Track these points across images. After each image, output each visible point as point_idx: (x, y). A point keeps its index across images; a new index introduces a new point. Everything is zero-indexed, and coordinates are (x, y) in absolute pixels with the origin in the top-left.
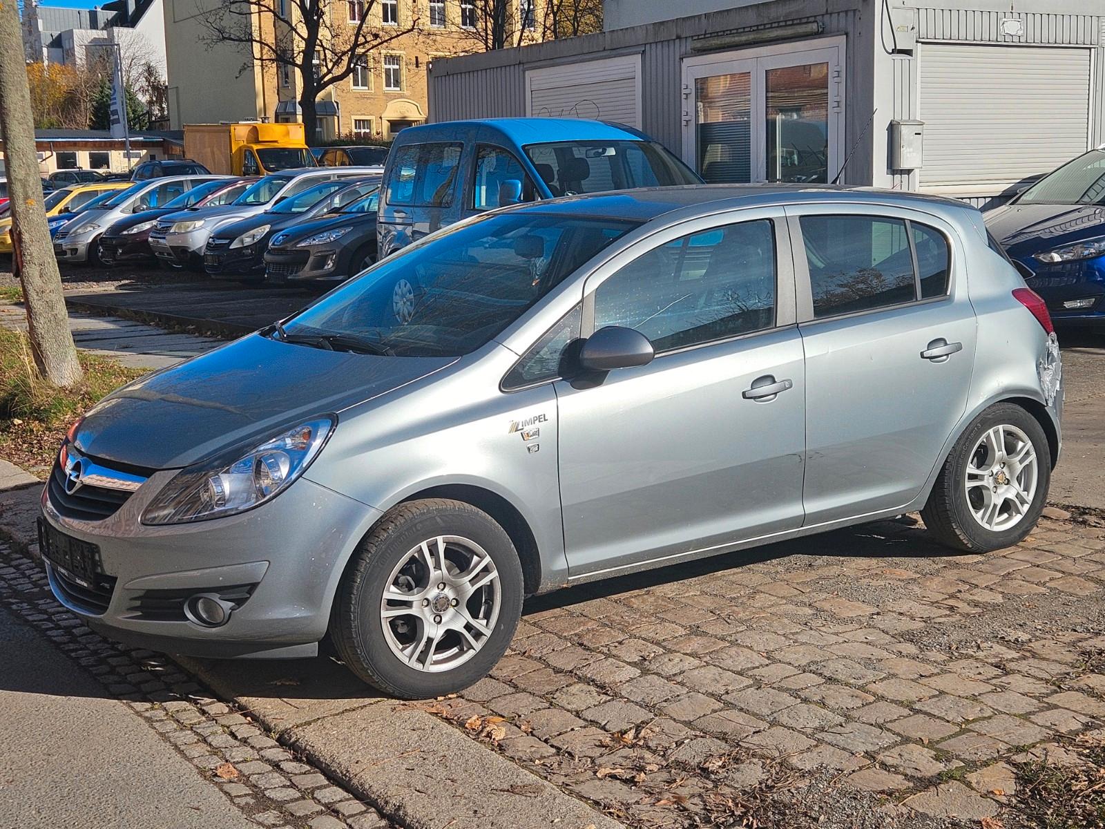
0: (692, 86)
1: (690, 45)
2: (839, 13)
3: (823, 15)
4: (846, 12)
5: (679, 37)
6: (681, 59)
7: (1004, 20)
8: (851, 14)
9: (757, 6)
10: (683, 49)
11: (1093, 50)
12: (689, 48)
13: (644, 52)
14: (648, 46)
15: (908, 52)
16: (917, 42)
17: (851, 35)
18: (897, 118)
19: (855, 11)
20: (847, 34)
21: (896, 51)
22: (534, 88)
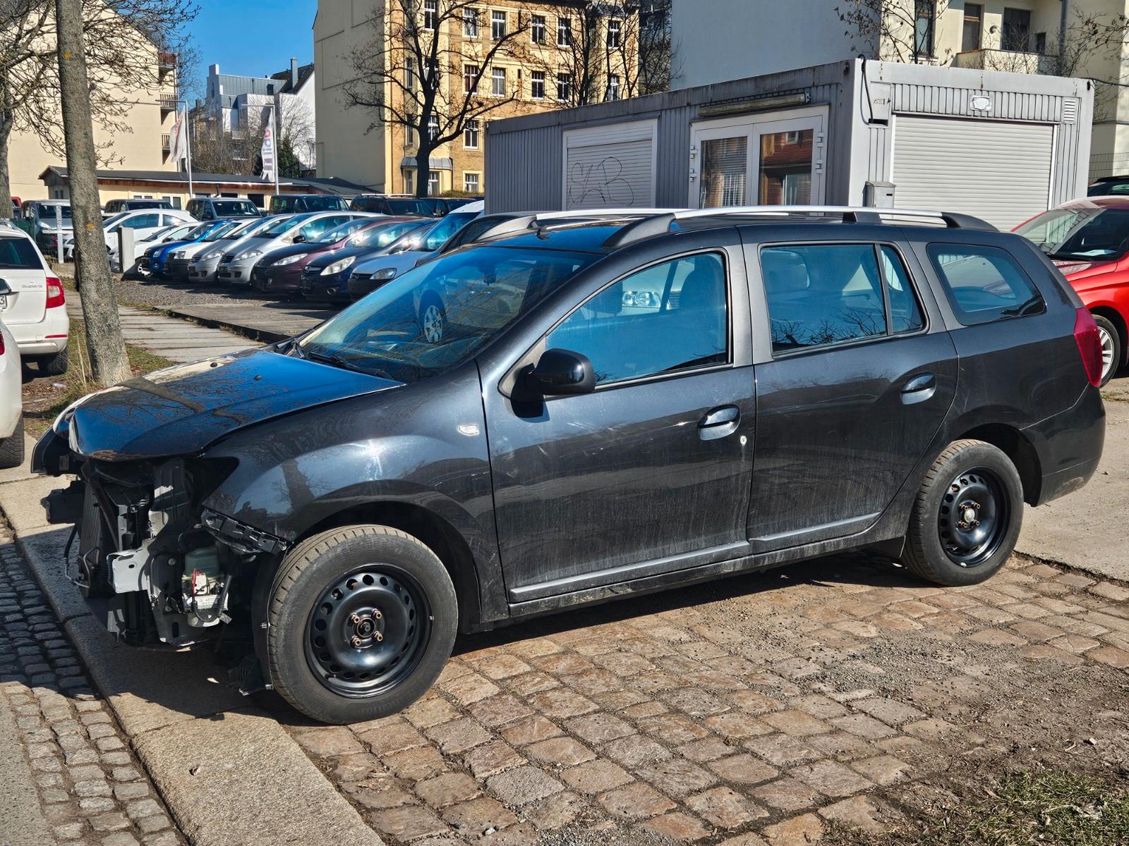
0: (699, 146)
1: (698, 111)
2: (823, 86)
3: (810, 88)
4: (830, 85)
5: (689, 105)
6: (690, 124)
7: (974, 96)
8: (834, 87)
9: (756, 78)
10: (692, 115)
11: (1056, 126)
12: (697, 114)
13: (659, 118)
14: (663, 112)
15: (884, 122)
16: (893, 114)
17: (833, 105)
18: (872, 180)
19: (837, 84)
20: (830, 104)
21: (872, 121)
22: (569, 146)
